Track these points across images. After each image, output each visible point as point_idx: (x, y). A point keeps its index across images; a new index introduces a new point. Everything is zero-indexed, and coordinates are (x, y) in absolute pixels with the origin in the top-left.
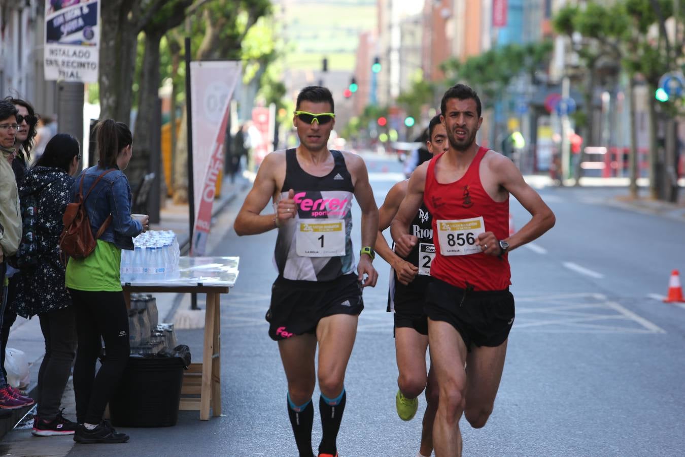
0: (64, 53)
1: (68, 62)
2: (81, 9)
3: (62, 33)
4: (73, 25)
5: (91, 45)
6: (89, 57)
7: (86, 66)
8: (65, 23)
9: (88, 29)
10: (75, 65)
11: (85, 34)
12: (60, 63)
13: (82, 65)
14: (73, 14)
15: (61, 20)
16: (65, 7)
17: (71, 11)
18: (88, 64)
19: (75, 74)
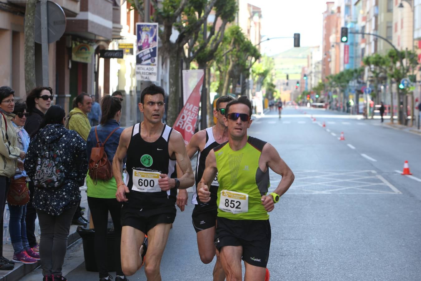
0: (143, 69)
1: (144, 73)
2: (150, 50)
3: (142, 60)
4: (147, 57)
5: (154, 65)
6: (153, 70)
7: (152, 74)
8: (143, 56)
9: (153, 58)
10: (147, 74)
11: (151, 61)
12: (141, 73)
13: (150, 74)
14: (147, 52)
15: (142, 55)
16: (143, 49)
17: (146, 51)
18: (153, 73)
19: (147, 77)
